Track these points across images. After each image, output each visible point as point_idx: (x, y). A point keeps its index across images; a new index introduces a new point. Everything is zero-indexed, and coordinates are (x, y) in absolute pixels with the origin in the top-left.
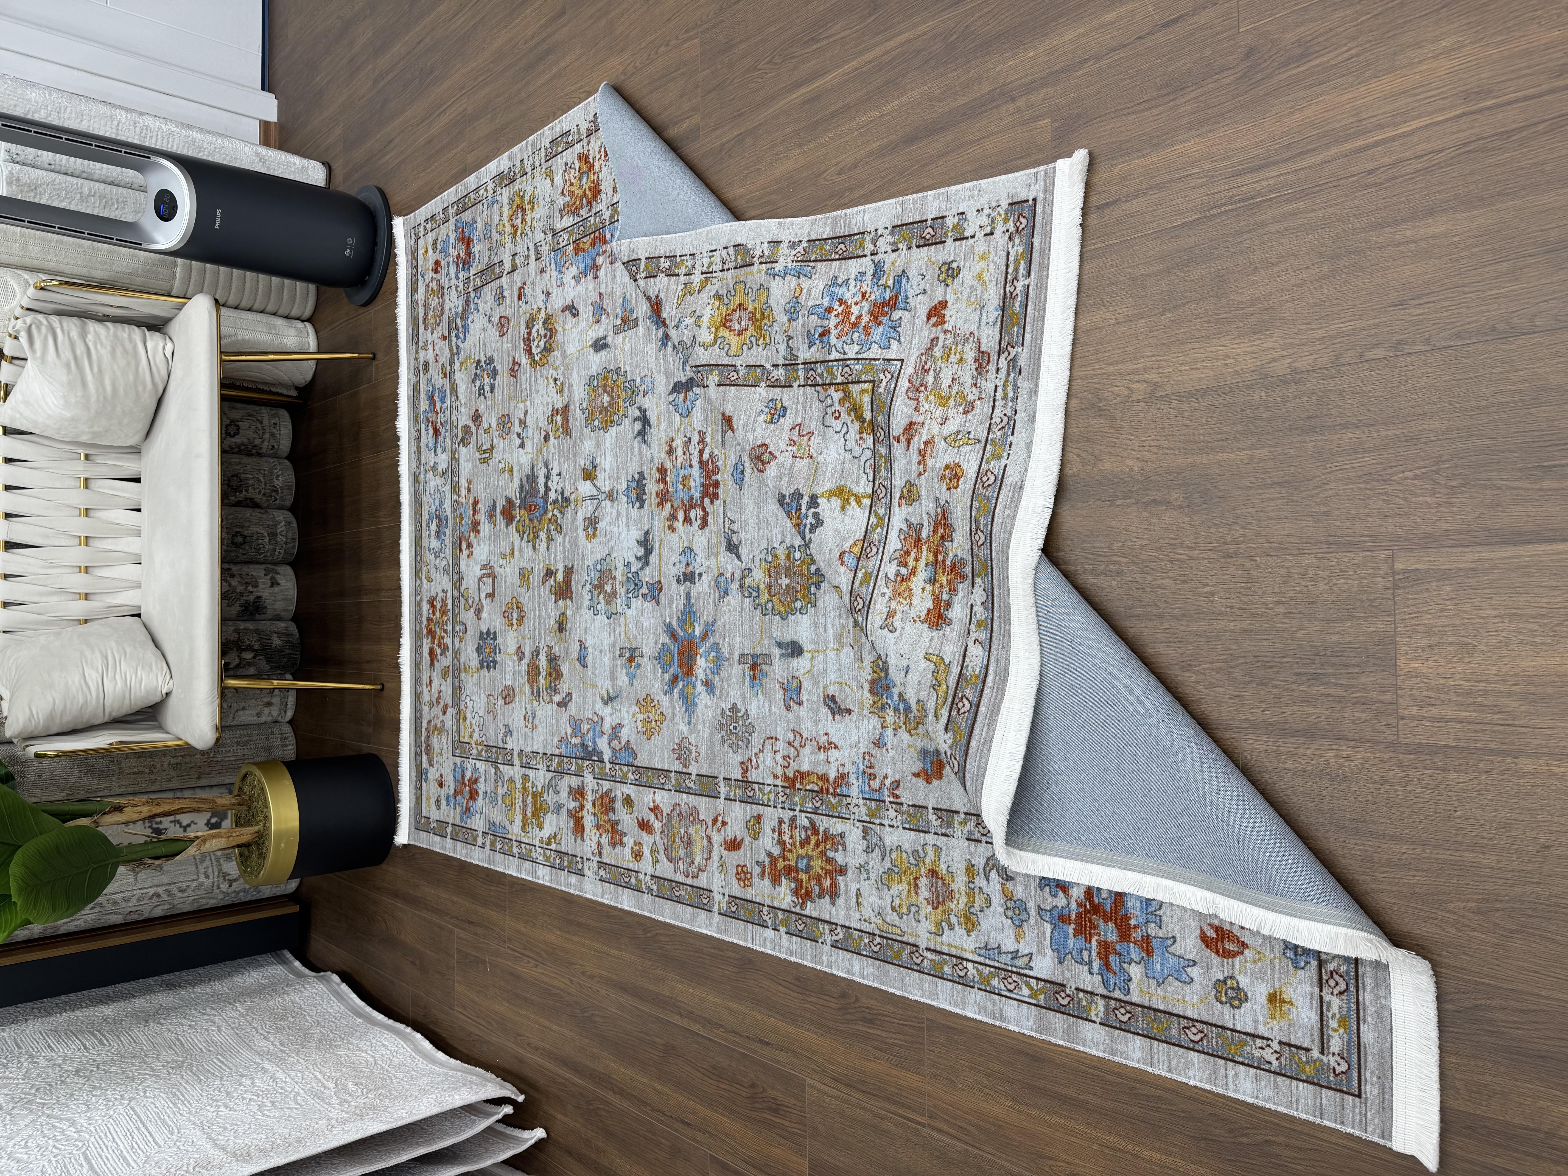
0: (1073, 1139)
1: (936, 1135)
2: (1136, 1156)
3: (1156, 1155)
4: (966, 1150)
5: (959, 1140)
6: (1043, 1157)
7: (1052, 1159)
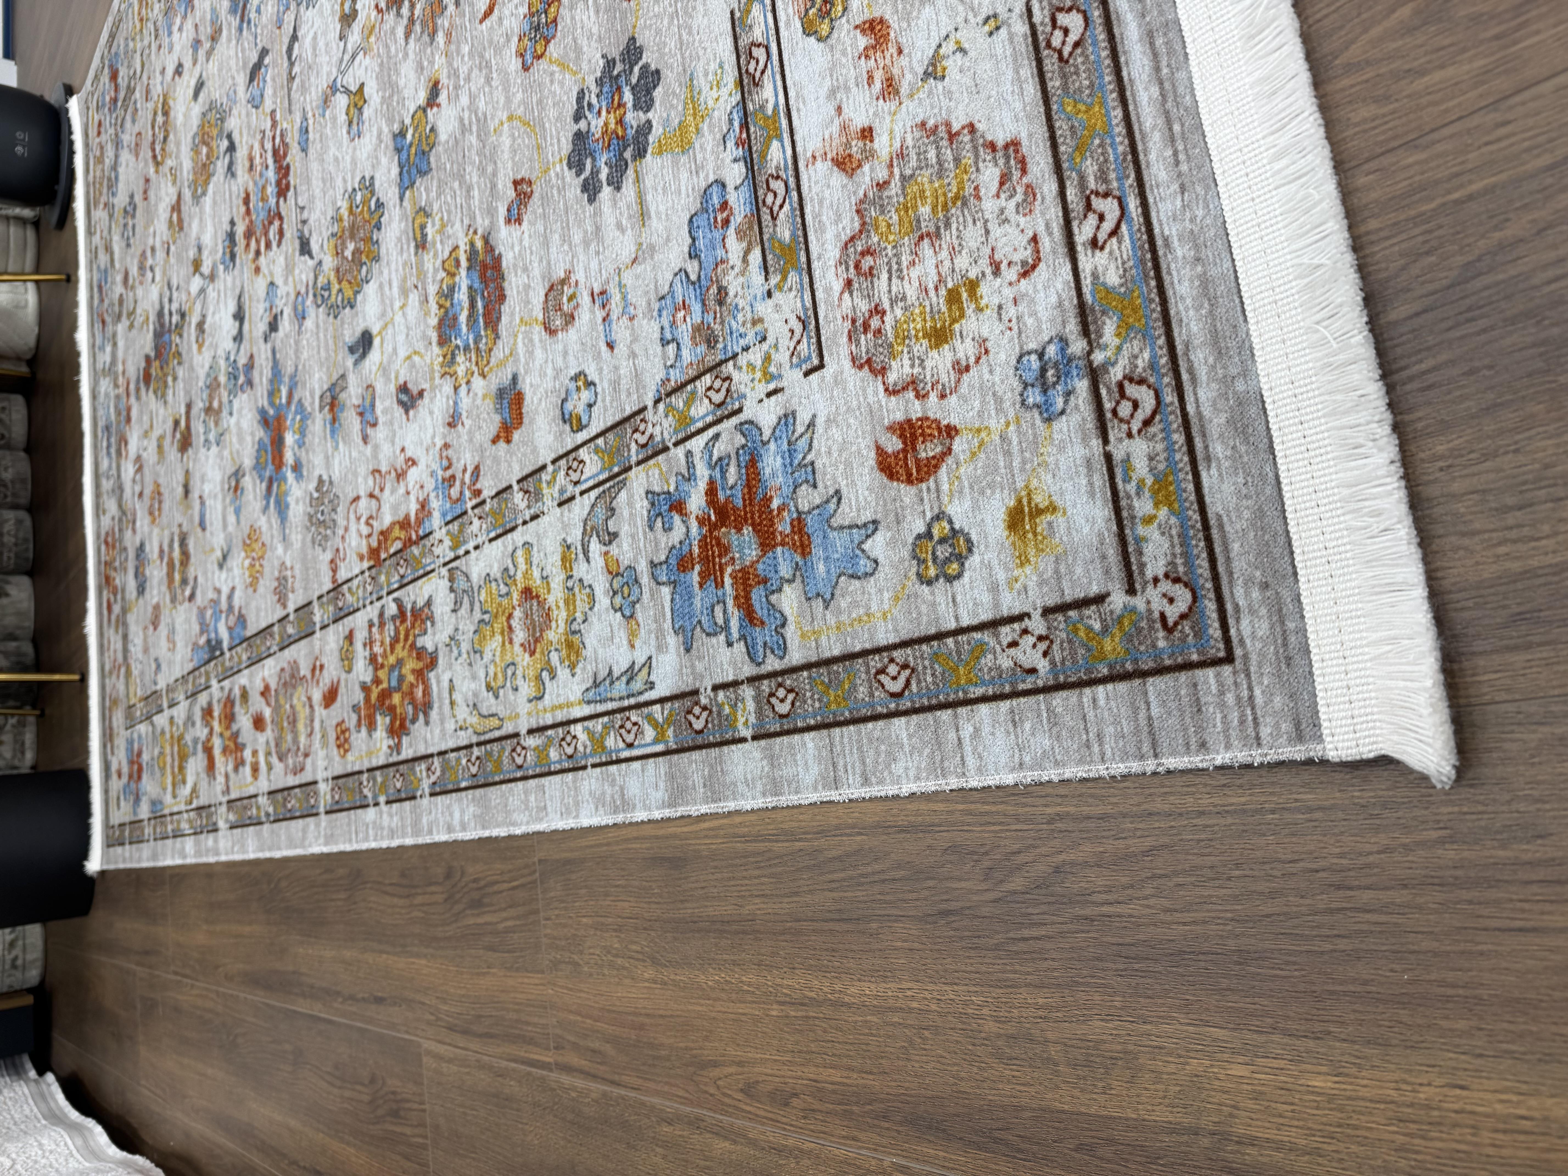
0: (741, 1008)
1: (566, 1079)
2: (838, 1004)
3: (870, 988)
4: (604, 1095)
5: (594, 1077)
6: (705, 1065)
7: (715, 1064)
